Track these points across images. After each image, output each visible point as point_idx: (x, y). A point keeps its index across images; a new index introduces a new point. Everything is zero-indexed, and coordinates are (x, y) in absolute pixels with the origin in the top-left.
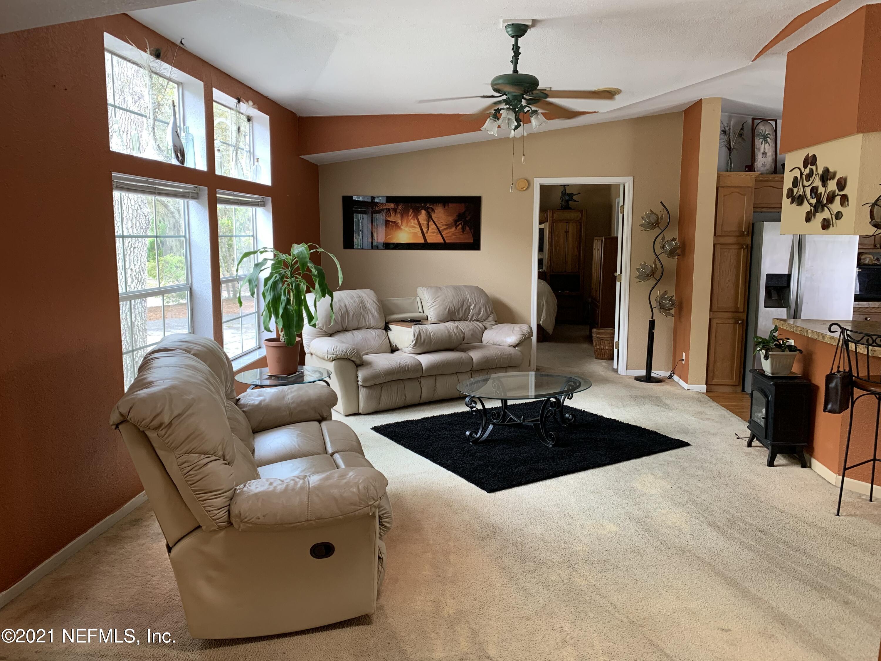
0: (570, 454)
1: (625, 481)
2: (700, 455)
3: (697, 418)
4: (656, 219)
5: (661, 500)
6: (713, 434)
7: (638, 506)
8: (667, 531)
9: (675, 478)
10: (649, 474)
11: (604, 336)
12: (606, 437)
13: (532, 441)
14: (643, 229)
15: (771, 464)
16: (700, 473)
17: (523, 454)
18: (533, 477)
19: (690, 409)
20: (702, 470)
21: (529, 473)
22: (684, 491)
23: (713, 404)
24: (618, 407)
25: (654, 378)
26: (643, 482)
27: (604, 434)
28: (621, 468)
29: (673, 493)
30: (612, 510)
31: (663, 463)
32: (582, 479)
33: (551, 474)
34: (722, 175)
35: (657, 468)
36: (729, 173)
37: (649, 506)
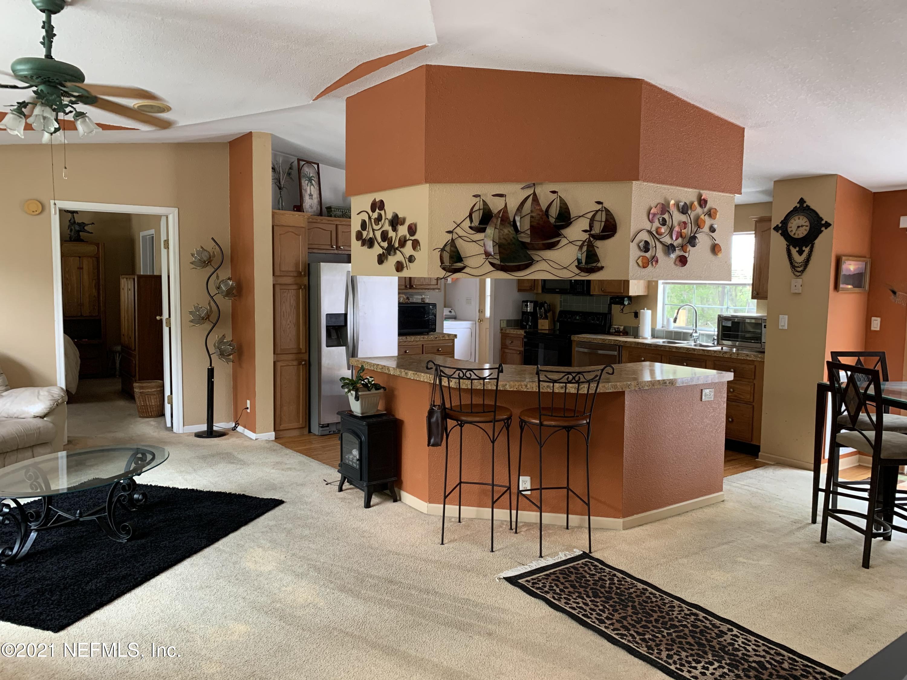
0: (155, 545)
1: (234, 564)
2: (298, 511)
3: (278, 469)
4: (208, 256)
5: (281, 575)
6: (302, 485)
7: (259, 590)
8: (302, 613)
9: (285, 544)
10: (256, 548)
11: (150, 390)
12: (191, 514)
13: (97, 540)
14: (195, 267)
15: (368, 505)
16: (307, 532)
17: (91, 561)
18: (116, 590)
19: (267, 461)
20: (308, 528)
21: (109, 587)
22: (300, 558)
23: (288, 452)
24: (190, 473)
25: (216, 431)
26: (254, 559)
27: (187, 510)
28: (221, 547)
29: (290, 563)
30: (232, 605)
31: (264, 530)
32: (180, 575)
33: (139, 579)
34: (276, 213)
35: (261, 538)
36: (281, 212)
37: (271, 587)
